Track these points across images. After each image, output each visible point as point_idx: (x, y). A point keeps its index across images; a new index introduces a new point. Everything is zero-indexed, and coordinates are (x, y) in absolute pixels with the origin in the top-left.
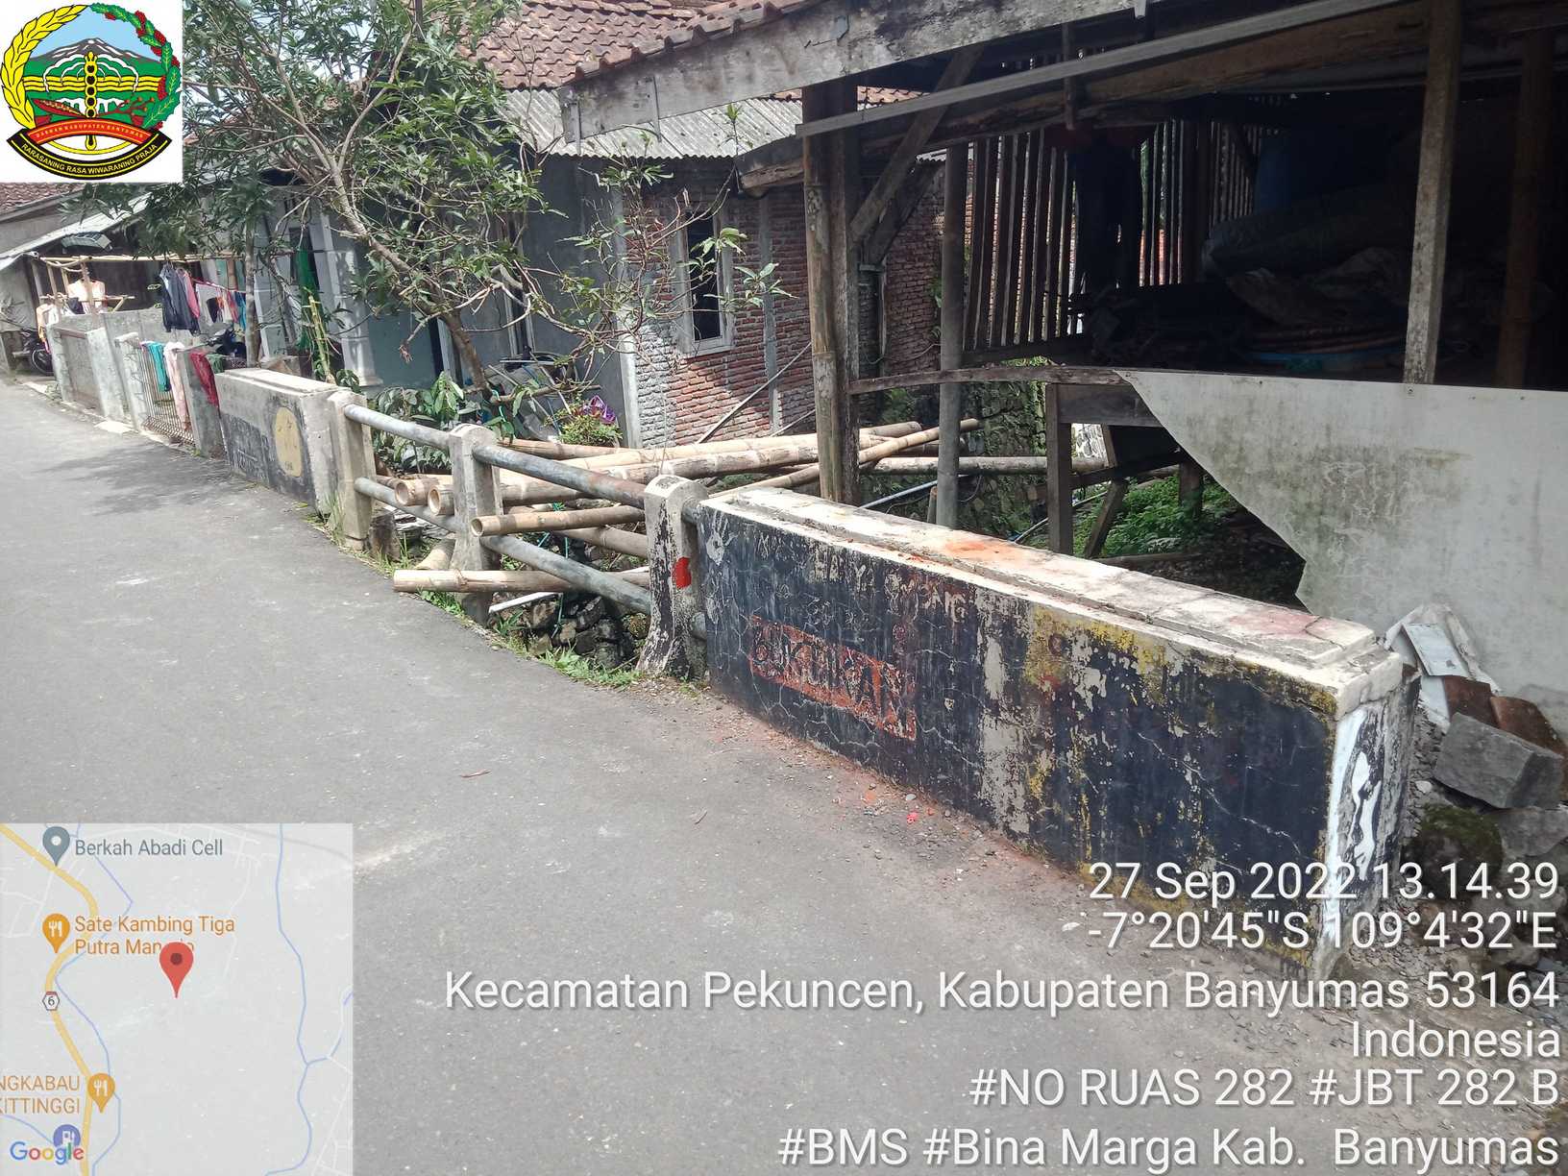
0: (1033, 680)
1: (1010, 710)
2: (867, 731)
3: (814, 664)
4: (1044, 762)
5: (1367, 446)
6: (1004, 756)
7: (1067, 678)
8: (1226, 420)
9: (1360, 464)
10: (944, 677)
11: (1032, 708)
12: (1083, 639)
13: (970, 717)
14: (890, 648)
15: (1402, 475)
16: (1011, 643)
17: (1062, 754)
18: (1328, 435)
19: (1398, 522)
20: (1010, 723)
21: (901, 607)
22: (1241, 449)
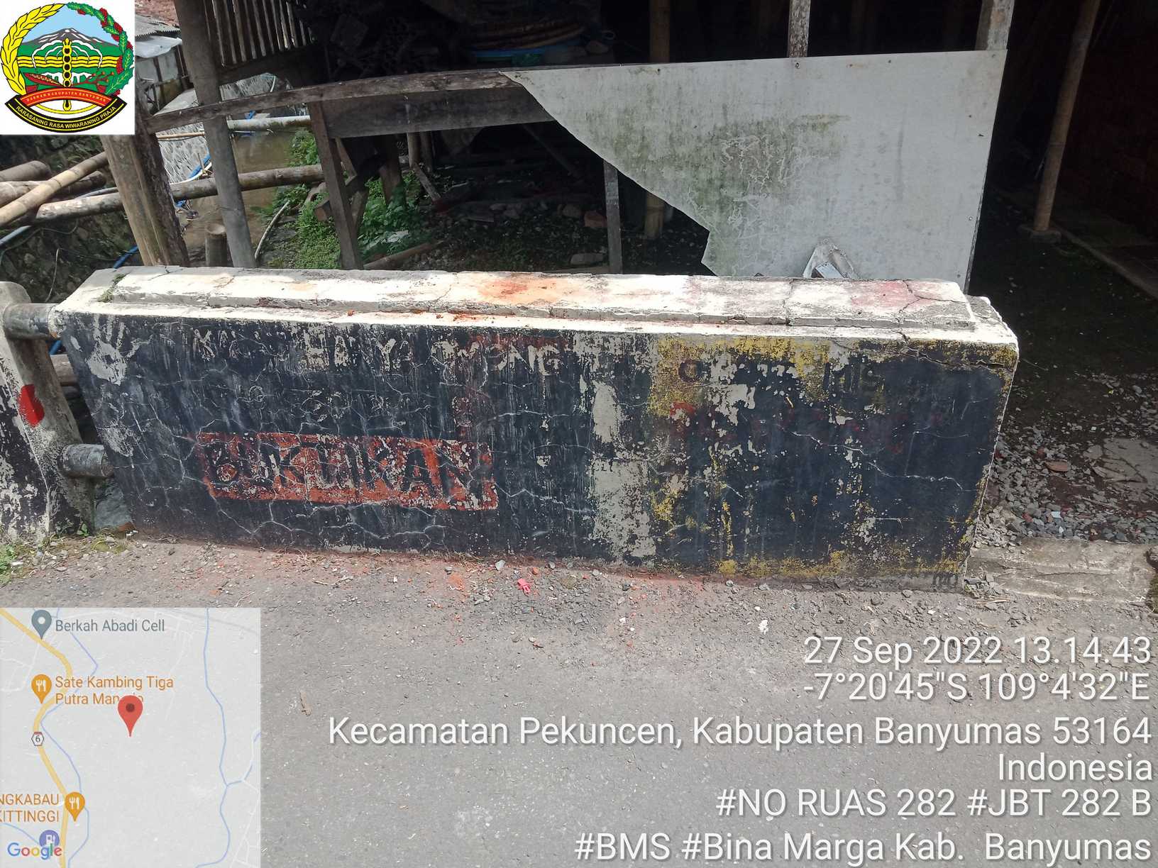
0: (660, 413)
1: (629, 448)
2: (422, 517)
3: (324, 467)
4: (675, 486)
5: (760, 120)
6: (623, 493)
7: (704, 401)
8: (626, 111)
9: (755, 137)
10: (533, 436)
11: (658, 439)
12: (725, 358)
13: (574, 467)
14: (449, 423)
15: (790, 140)
16: (629, 382)
17: (698, 473)
18: (725, 114)
19: (789, 184)
20: (628, 461)
21: (461, 377)
22: (643, 138)
